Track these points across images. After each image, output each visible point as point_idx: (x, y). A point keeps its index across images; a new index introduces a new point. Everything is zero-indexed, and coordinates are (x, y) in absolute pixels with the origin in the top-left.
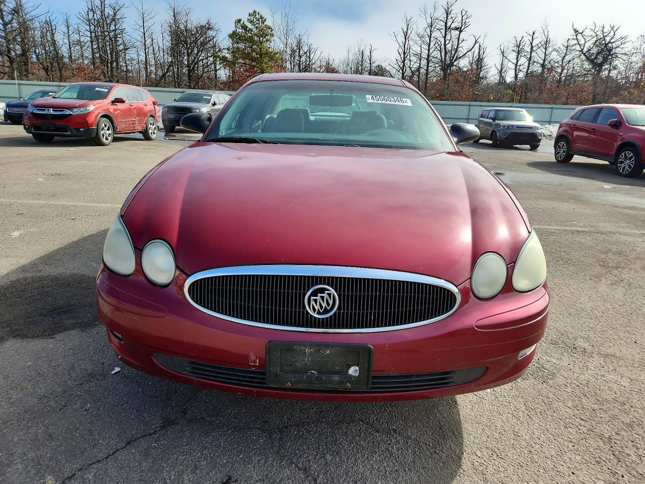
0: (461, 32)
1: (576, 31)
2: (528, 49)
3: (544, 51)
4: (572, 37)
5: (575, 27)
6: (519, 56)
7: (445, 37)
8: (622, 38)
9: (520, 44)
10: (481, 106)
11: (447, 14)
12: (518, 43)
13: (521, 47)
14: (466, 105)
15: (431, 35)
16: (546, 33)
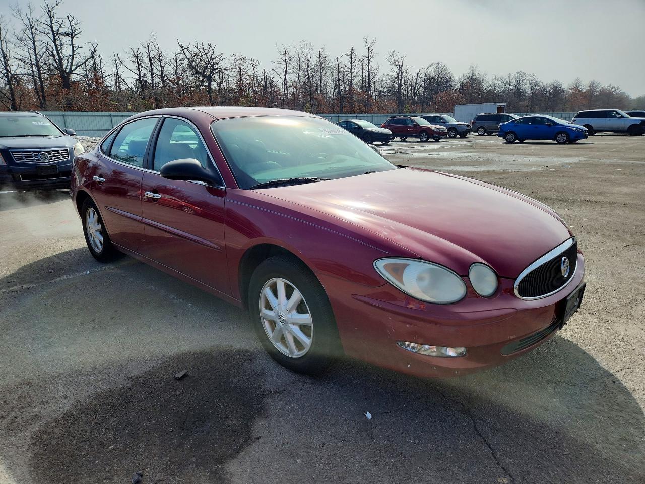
0: (72, 38)
1: (182, 47)
2: (147, 60)
3: (159, 63)
4: (180, 52)
5: (180, 43)
6: (140, 67)
7: (55, 42)
8: (219, 56)
9: (137, 55)
10: (122, 116)
11: (51, 18)
12: (135, 54)
13: (139, 58)
14: (107, 116)
15: (34, 38)
16: (157, 46)
